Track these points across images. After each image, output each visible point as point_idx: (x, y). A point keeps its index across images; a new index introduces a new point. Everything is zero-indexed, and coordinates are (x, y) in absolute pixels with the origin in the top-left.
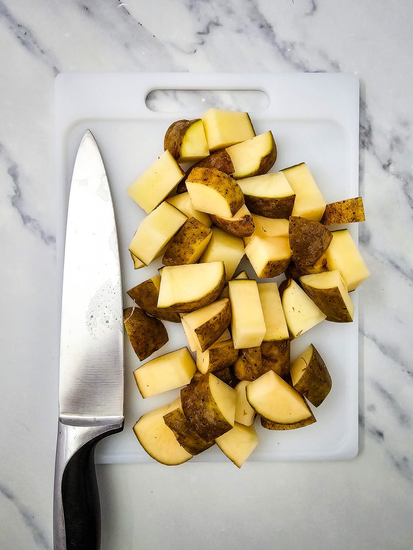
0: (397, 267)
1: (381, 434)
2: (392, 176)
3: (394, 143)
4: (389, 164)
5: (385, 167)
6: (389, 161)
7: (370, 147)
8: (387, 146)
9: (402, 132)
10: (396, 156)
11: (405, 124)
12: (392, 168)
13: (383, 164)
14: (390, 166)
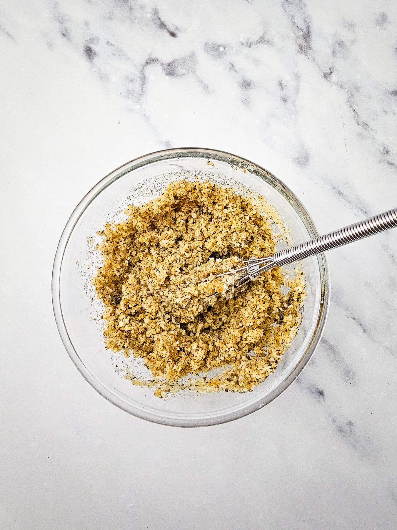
0: (340, 193)
1: (321, 393)
2: (335, 87)
3: (337, 48)
4: (331, 73)
5: (326, 76)
6: (331, 69)
7: (309, 52)
8: (329, 51)
9: (345, 35)
10: (339, 63)
11: (350, 26)
12: (334, 77)
13: (324, 72)
14: (333, 74)
